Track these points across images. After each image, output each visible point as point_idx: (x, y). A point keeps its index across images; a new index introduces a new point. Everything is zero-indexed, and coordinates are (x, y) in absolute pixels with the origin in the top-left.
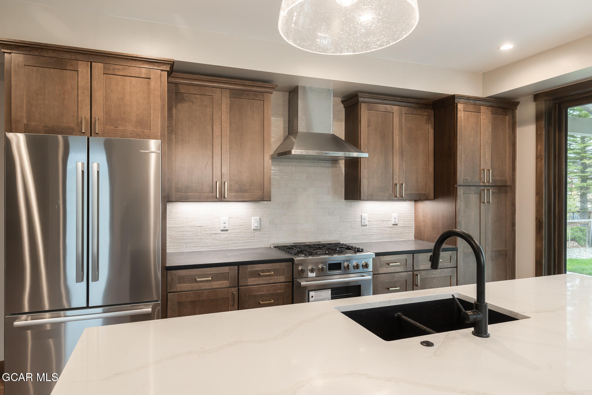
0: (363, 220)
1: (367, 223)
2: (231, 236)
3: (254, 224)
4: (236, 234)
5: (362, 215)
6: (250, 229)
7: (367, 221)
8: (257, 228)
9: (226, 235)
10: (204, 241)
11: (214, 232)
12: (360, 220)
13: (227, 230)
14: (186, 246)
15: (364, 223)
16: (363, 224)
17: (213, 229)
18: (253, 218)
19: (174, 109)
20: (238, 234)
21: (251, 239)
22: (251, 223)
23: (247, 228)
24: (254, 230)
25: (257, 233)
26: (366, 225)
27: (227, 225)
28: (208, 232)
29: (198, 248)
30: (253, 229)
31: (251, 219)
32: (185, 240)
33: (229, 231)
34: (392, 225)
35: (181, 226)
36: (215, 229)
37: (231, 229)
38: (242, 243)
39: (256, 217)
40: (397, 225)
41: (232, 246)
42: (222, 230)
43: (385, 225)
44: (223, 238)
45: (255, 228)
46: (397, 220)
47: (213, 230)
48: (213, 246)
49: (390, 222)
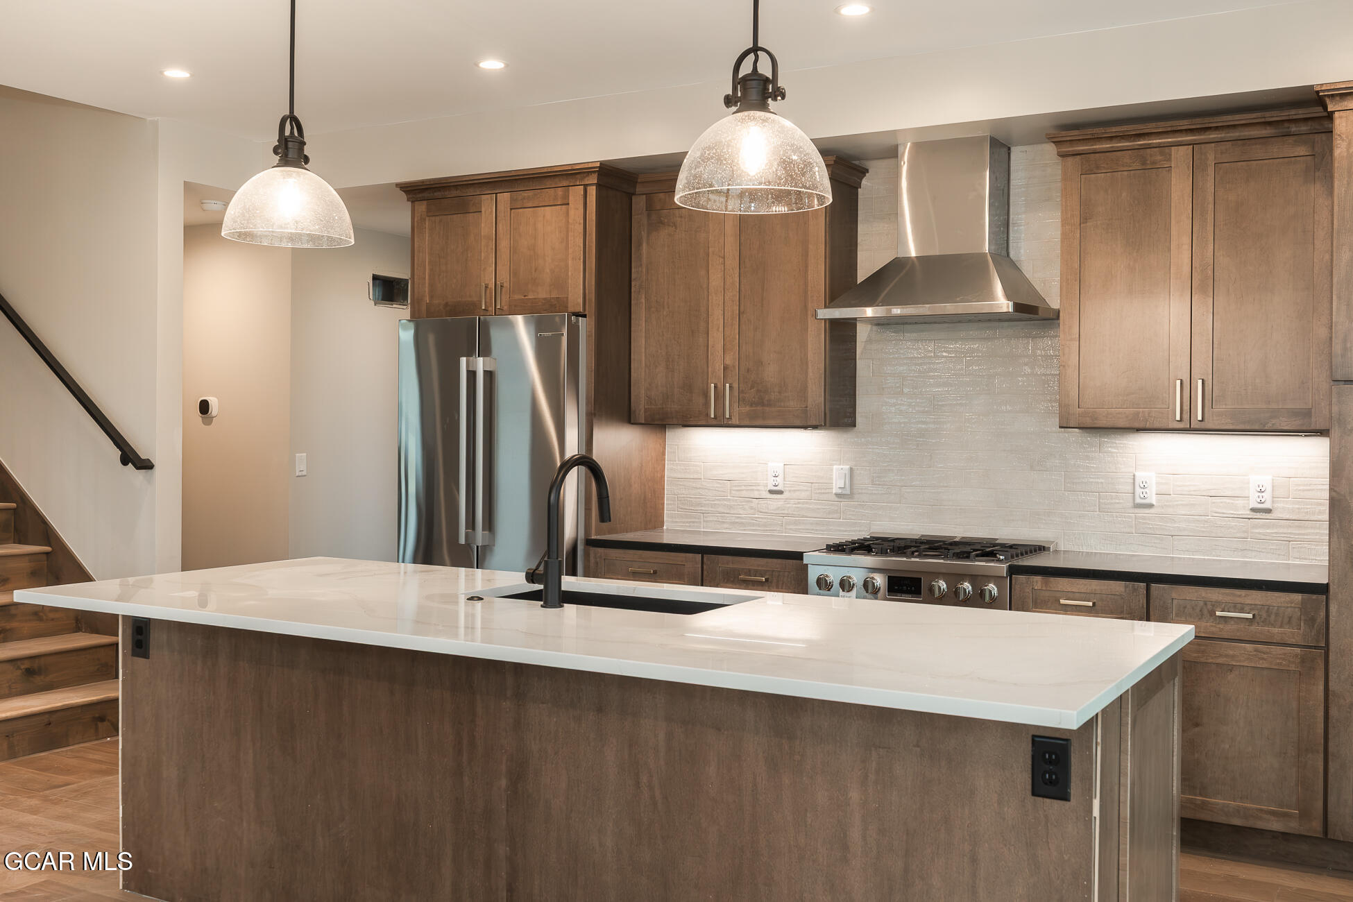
0: (1138, 491)
1: (1153, 500)
2: (788, 505)
3: (838, 482)
4: (799, 503)
5: (1136, 474)
6: (828, 493)
7: (1154, 493)
8: (844, 492)
9: (780, 503)
10: (735, 512)
11: (756, 494)
12: (1129, 488)
13: (781, 492)
14: (705, 519)
15: (1142, 498)
16: (1138, 501)
17: (754, 488)
18: (835, 467)
19: (644, 245)
20: (803, 503)
21: (831, 516)
22: (831, 479)
23: (823, 491)
24: (837, 495)
25: (844, 503)
26: (1151, 506)
27: (779, 480)
28: (744, 494)
29: (726, 526)
30: (834, 492)
31: (832, 470)
32: (702, 506)
33: (786, 495)
34: (1248, 512)
35: (696, 476)
36: (758, 488)
37: (790, 491)
38: (812, 524)
39: (842, 467)
40: (1269, 511)
41: (791, 529)
42: (771, 492)
43: (1220, 511)
44: (772, 510)
45: (839, 491)
46: (1267, 496)
47: (753, 490)
48: (754, 525)
49: (1240, 502)
